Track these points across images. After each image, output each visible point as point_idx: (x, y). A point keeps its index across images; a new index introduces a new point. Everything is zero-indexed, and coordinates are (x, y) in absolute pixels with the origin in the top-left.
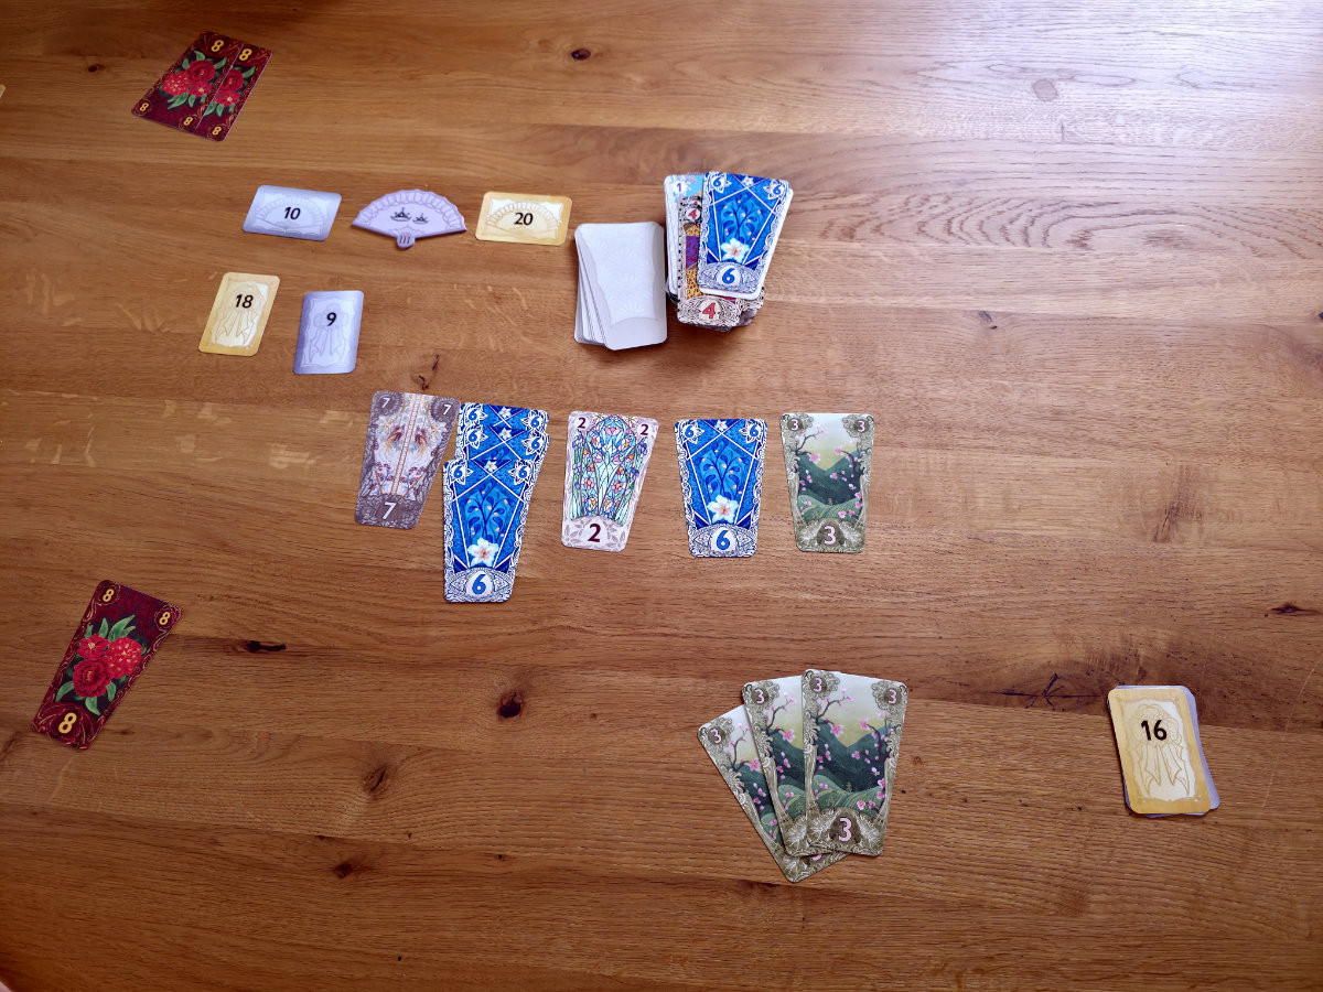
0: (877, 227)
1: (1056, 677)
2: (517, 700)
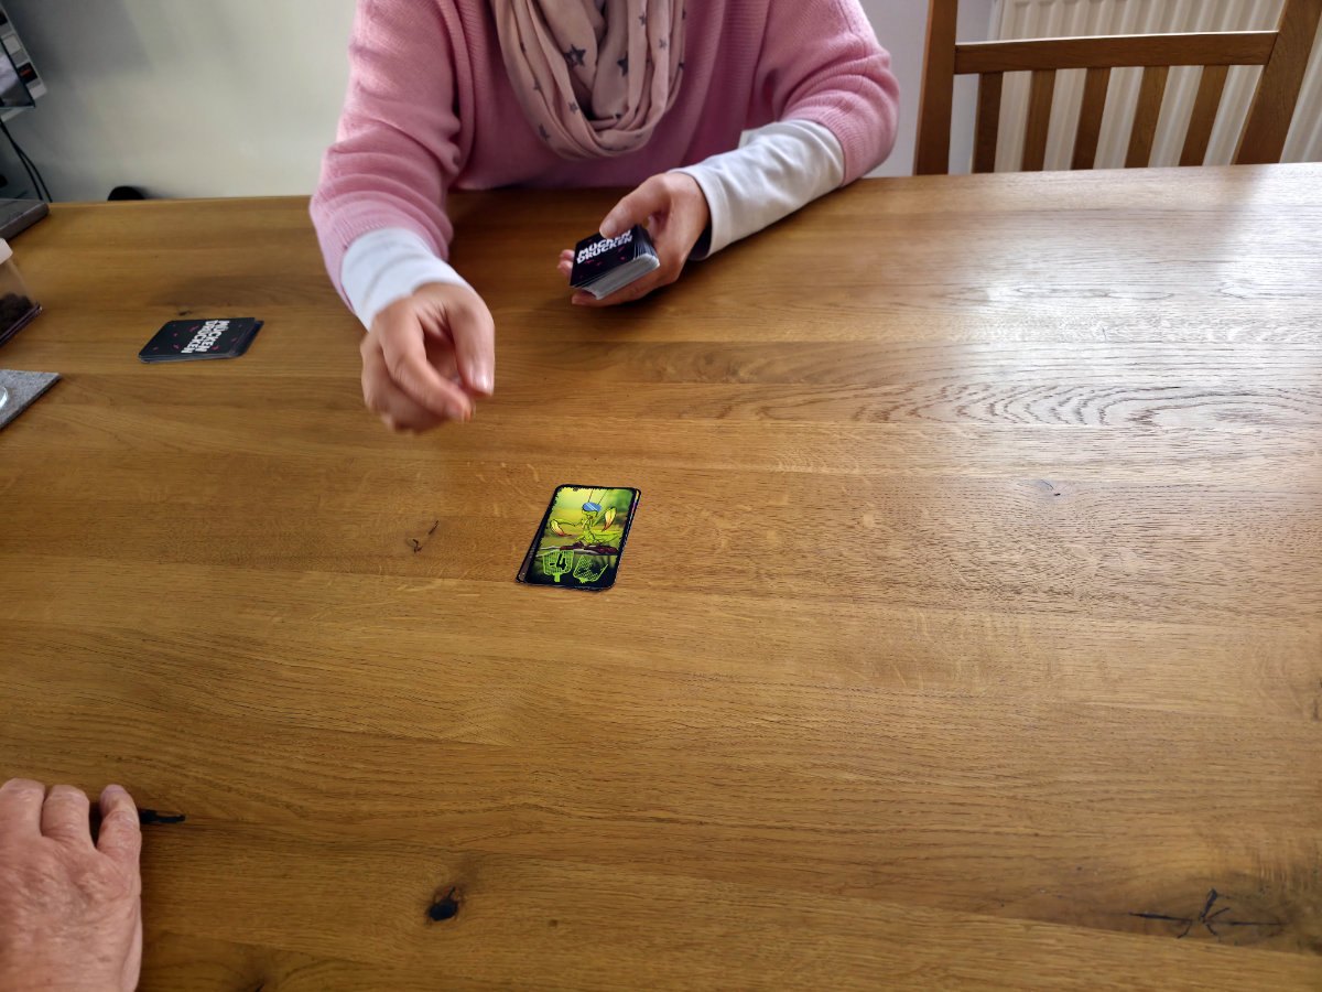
0: (917, 409)
1: (1214, 895)
2: (456, 898)
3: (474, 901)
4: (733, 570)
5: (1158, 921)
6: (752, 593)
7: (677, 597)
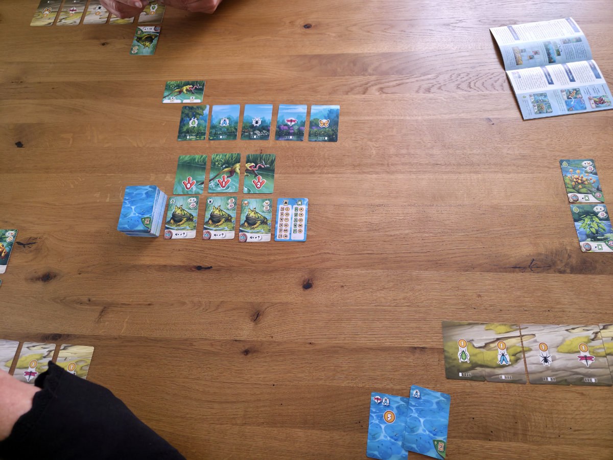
0: (440, 87)
1: (533, 260)
2: (310, 282)
3: (316, 283)
4: (379, 164)
5: (517, 269)
6: (388, 173)
7: (360, 177)
